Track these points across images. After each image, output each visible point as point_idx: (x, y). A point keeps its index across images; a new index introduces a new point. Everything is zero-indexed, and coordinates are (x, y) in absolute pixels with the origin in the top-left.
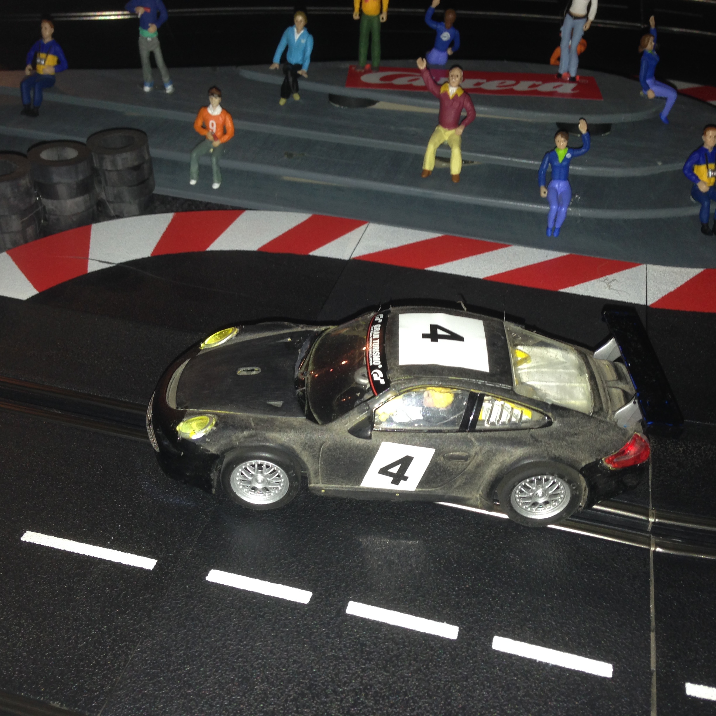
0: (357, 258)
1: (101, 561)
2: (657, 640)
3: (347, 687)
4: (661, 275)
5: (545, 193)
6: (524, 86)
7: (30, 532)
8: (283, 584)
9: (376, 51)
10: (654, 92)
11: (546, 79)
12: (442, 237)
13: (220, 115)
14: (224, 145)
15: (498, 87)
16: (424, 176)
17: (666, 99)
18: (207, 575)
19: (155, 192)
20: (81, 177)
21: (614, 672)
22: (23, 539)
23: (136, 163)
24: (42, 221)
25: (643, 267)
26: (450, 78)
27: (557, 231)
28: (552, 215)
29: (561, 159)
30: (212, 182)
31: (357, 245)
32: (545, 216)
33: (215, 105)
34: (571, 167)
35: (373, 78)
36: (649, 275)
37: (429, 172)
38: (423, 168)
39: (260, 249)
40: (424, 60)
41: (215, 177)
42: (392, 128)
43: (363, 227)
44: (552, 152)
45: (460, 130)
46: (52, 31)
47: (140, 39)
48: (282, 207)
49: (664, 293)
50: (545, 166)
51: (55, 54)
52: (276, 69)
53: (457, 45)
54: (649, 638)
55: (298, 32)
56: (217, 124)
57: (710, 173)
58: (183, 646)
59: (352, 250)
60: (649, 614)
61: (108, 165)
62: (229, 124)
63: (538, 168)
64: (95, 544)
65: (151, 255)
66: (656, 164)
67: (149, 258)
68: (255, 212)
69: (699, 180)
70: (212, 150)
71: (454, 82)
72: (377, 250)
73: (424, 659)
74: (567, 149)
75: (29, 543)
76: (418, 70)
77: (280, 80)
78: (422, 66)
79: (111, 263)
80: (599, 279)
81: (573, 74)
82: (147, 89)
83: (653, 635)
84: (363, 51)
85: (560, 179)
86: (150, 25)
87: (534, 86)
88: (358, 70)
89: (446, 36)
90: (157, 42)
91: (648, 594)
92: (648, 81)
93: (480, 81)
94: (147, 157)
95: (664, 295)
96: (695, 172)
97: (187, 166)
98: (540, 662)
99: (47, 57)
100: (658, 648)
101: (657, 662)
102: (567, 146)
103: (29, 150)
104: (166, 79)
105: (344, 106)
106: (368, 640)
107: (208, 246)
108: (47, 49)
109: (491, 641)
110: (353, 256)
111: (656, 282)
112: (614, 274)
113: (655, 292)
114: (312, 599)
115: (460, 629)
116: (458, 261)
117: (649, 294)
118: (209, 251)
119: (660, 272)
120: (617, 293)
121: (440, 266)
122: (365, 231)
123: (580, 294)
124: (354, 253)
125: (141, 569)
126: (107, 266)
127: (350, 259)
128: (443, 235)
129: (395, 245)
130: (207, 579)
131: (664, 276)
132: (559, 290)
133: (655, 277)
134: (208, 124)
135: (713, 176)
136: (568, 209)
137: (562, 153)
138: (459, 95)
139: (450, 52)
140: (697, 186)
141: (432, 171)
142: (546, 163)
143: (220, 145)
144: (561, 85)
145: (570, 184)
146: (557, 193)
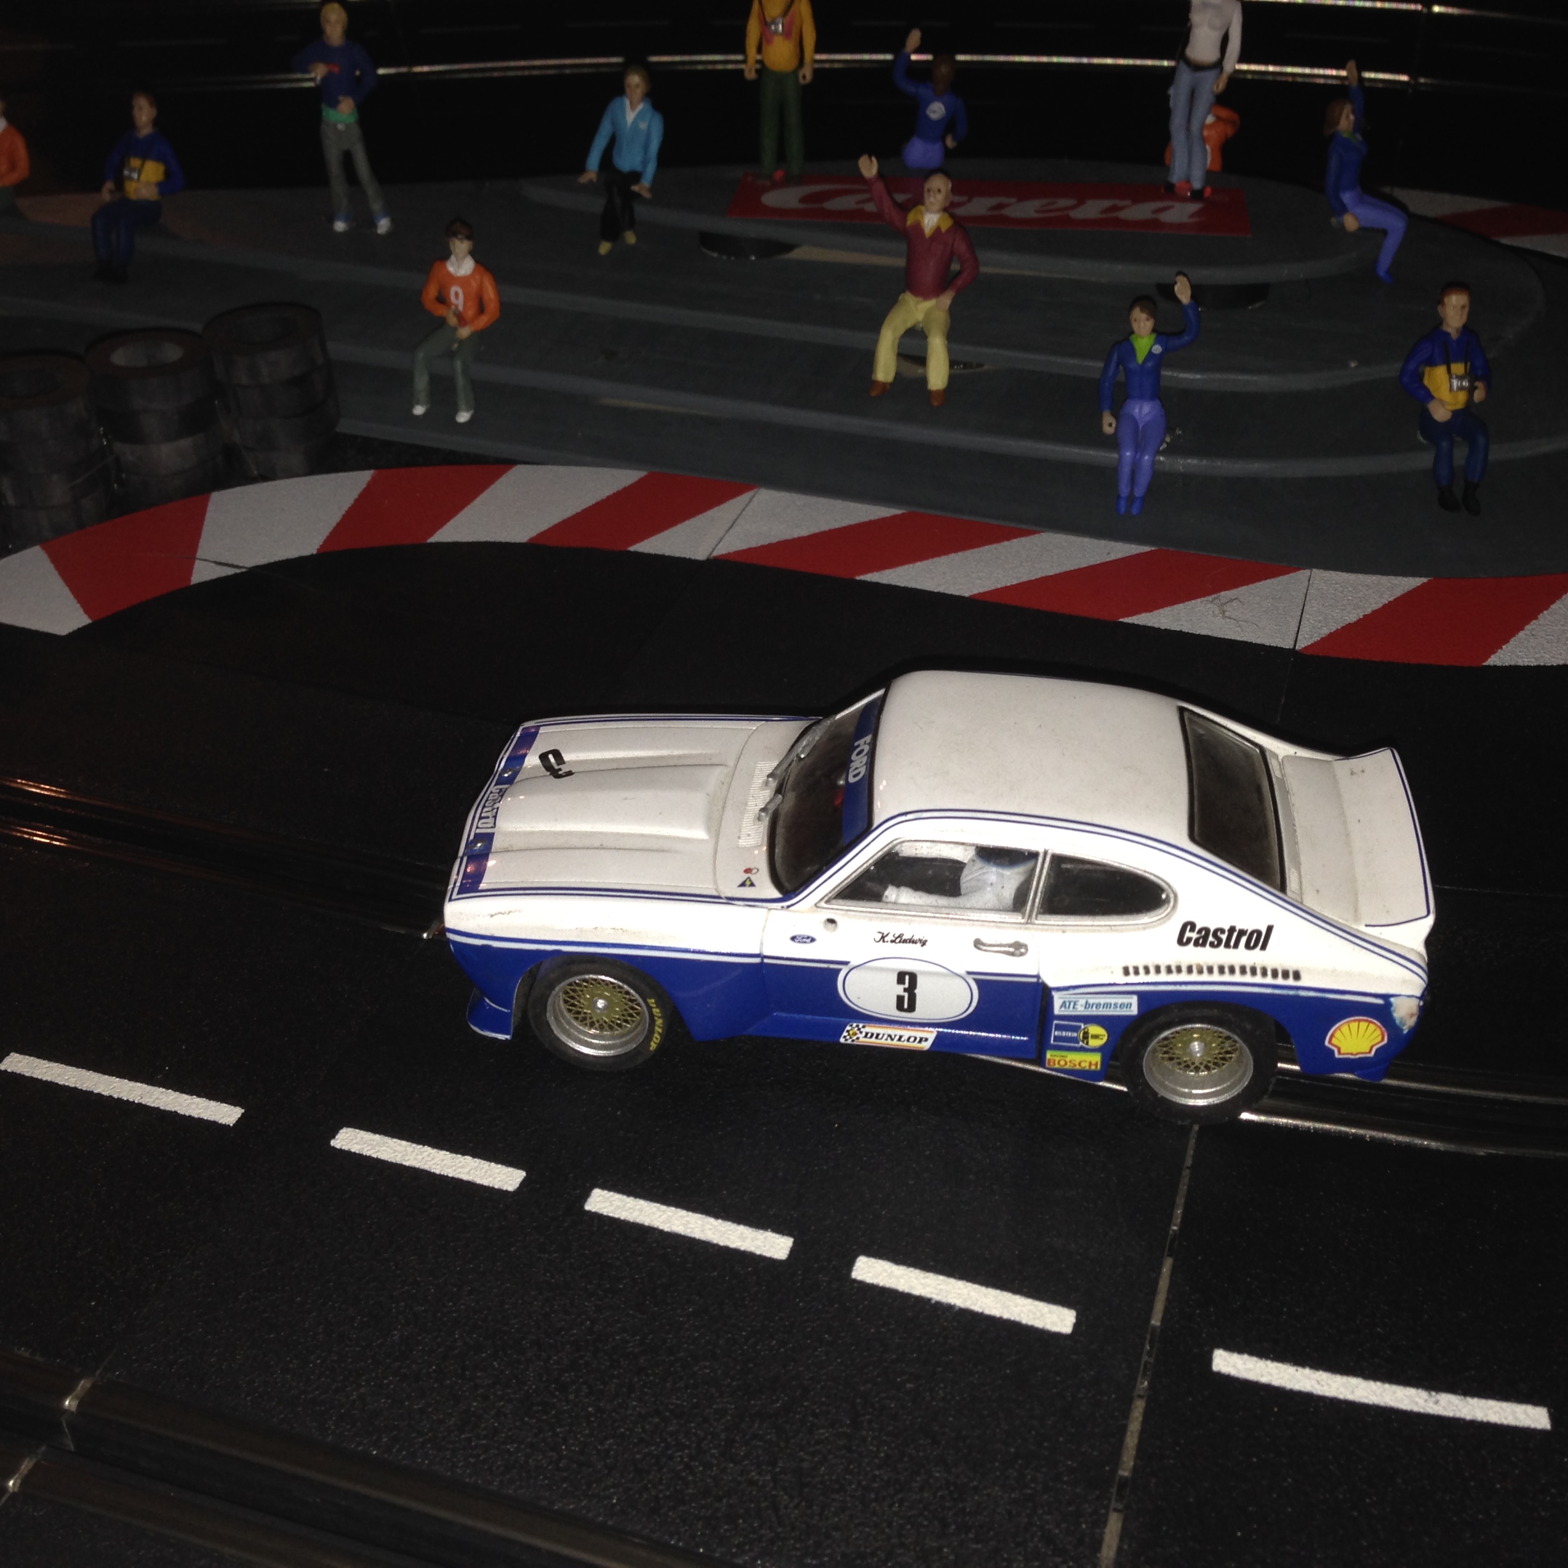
0: (722, 555)
1: (141, 1108)
2: (1175, 1271)
3: (563, 1337)
4: (1336, 589)
5: (1110, 425)
6: (1092, 209)
7: (17, 1055)
8: (474, 1156)
9: (795, 145)
10: (1356, 217)
11: (1139, 195)
12: (903, 514)
13: (472, 275)
14: (480, 336)
15: (1038, 211)
16: (873, 394)
17: (1385, 232)
18: (334, 1137)
19: (339, 429)
20: (187, 400)
21: (1076, 1326)
23: (297, 372)
24: (115, 486)
25: (1304, 574)
26: (926, 194)
27: (1137, 503)
28: (1126, 470)
29: (1141, 356)
30: (456, 411)
31: (727, 531)
33: (460, 256)
34: (1164, 373)
35: (788, 198)
36: (1311, 591)
37: (884, 384)
38: (873, 377)
39: (531, 539)
40: (874, 159)
41: (462, 399)
43: (746, 497)
44: (1125, 345)
45: (946, 300)
46: (154, 113)
47: (323, 127)
48: (588, 459)
49: (1334, 627)
50: (1111, 374)
51: (158, 159)
52: (591, 181)
53: (962, 126)
54: (1160, 1268)
55: (633, 107)
56: (465, 294)
57: (1455, 382)
58: (269, 1259)
59: (715, 542)
60: (1170, 1224)
61: (241, 376)
62: (490, 293)
64: (133, 1078)
65: (318, 550)
66: (1348, 367)
67: (312, 555)
68: (535, 467)
69: (1432, 397)
70: (456, 346)
71: (932, 203)
72: (766, 542)
73: (717, 1292)
74: (1153, 336)
75: (13, 1074)
76: (863, 180)
77: (596, 205)
78: (869, 170)
79: (237, 567)
80: (1205, 599)
81: (1197, 185)
82: (340, 226)
83: (1169, 1263)
84: (768, 143)
85: (1142, 397)
86: (341, 98)
87: (1115, 208)
88: (760, 183)
89: (936, 110)
90: (356, 132)
91: (1175, 1188)
92: (1347, 197)
93: (1004, 200)
94: (320, 360)
95: (1333, 629)
96: (1426, 382)
98: (938, 1303)
99: (143, 165)
100: (1173, 1284)
101: (1166, 1310)
103: (90, 346)
104: (376, 206)
105: (729, 255)
106: (617, 1258)
107: (431, 534)
108: (146, 151)
109: (851, 1264)
110: (715, 554)
111: (1323, 604)
112: (1240, 588)
113: (1316, 623)
114: (523, 1184)
115: (794, 1243)
116: (926, 562)
117: (1305, 627)
118: (431, 543)
119: (1336, 584)
120: (1236, 627)
121: (887, 572)
122: (747, 505)
123: (1163, 628)
124: (719, 547)
125: (214, 1124)
126: (230, 571)
127: (708, 560)
128: (904, 511)
129: (803, 532)
130: (333, 1143)
131: (1342, 592)
132: (1121, 620)
133: (1323, 594)
134: (449, 293)
135: (1461, 388)
136: (1157, 458)
137: (1144, 343)
138: (943, 229)
139: (950, 142)
140: (1427, 410)
141: (891, 384)
142: (1113, 365)
143: (473, 335)
144: (1172, 207)
145: (1163, 406)
146: (1136, 424)
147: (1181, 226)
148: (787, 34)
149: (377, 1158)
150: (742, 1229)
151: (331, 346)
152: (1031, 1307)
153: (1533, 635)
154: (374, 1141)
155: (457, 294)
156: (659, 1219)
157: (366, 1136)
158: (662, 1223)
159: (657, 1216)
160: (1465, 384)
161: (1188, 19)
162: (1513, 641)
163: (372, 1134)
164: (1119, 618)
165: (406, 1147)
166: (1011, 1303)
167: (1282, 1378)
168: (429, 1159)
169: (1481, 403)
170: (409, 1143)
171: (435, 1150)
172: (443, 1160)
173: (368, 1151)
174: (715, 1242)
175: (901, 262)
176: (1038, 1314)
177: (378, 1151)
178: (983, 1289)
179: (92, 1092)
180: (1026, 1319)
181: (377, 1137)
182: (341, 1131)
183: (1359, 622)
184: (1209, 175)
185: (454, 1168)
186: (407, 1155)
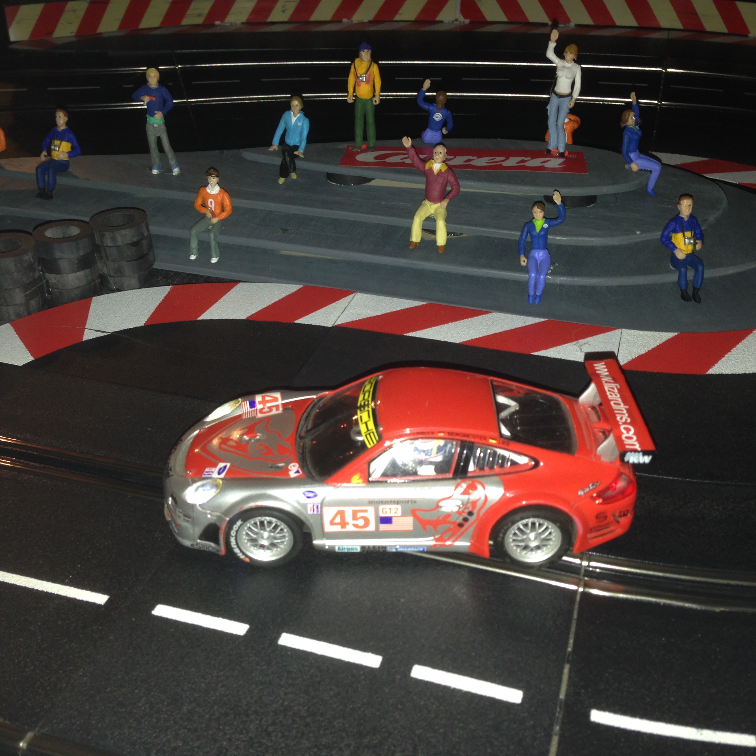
0: (340, 324)
1: (58, 597)
2: (570, 670)
3: (268, 708)
4: (634, 338)
5: (524, 261)
6: (512, 161)
8: (223, 618)
9: (372, 132)
10: (637, 165)
11: (535, 155)
12: (426, 304)
13: (218, 194)
14: (223, 222)
15: (486, 163)
16: (411, 248)
17: (651, 172)
18: (153, 610)
19: (155, 267)
20: (82, 253)
21: (523, 699)
23: (135, 239)
24: (46, 294)
25: (618, 331)
26: (434, 155)
27: (538, 299)
28: (532, 283)
29: (538, 229)
30: (211, 257)
31: (342, 313)
33: (213, 184)
34: (549, 237)
35: (369, 157)
36: (623, 339)
37: (416, 243)
38: (411, 240)
39: (248, 318)
40: (409, 138)
41: (213, 252)
42: (383, 203)
43: (350, 297)
44: (530, 224)
45: (445, 203)
46: (66, 119)
47: (147, 125)
48: (275, 279)
50: (524, 237)
51: (68, 141)
52: (275, 149)
53: (450, 124)
54: (563, 669)
55: (295, 117)
56: (215, 203)
57: (687, 240)
58: (122, 671)
59: (336, 318)
60: (566, 648)
61: (108, 242)
62: (227, 202)
63: (518, 239)
64: (55, 581)
65: (144, 324)
66: (636, 234)
67: (142, 326)
68: (249, 283)
69: (676, 248)
70: (211, 227)
71: (437, 159)
72: (360, 318)
74: (544, 219)
76: (404, 149)
77: (278, 161)
78: (408, 144)
79: (105, 332)
80: (571, 343)
81: (562, 150)
82: (155, 172)
83: (567, 666)
84: (359, 132)
85: (539, 248)
87: (523, 161)
88: (355, 150)
89: (438, 117)
90: (163, 127)
91: (568, 629)
92: (632, 155)
93: (471, 158)
94: (146, 234)
95: (634, 357)
96: (673, 241)
98: (454, 690)
99: (61, 144)
100: (570, 677)
101: (567, 690)
102: (544, 217)
103: (35, 228)
104: (173, 162)
105: (341, 184)
106: (295, 668)
107: (199, 316)
108: (62, 137)
109: (410, 669)
110: (336, 324)
111: (629, 345)
112: (588, 338)
114: (248, 631)
115: (383, 659)
116: (437, 327)
117: (620, 356)
118: (200, 320)
119: (634, 336)
121: (419, 332)
122: (351, 301)
123: (552, 357)
124: (338, 320)
125: (94, 604)
126: (102, 334)
127: (333, 326)
129: (379, 314)
130: (153, 612)
131: (637, 340)
132: (532, 353)
133: (628, 341)
134: (208, 202)
135: (690, 243)
136: (547, 277)
137: (540, 223)
138: (443, 171)
139: (444, 131)
140: (674, 254)
141: (419, 243)
142: (525, 233)
143: (218, 222)
144: (550, 160)
145: (549, 253)
146: (537, 261)
147: (554, 169)
148: (367, 82)
149: (175, 620)
150: (356, 652)
151: (151, 227)
152: (500, 690)
153: (729, 359)
154: (174, 611)
155: (211, 202)
156: (315, 648)
157: (171, 609)
158: (316, 650)
159: (314, 646)
160: (692, 241)
161: (556, 74)
162: (720, 362)
164: (531, 353)
165: (191, 614)
166: (489, 688)
167: (626, 724)
168: (202, 620)
169: (700, 250)
171: (204, 615)
172: (208, 620)
173: (170, 616)
174: (343, 659)
175: (423, 186)
176: (504, 693)
177: (176, 616)
178: (477, 681)
179: (34, 589)
180: (497, 696)
181: (174, 609)
182: (157, 606)
183: (646, 354)
184: (567, 145)
185: (213, 624)
186: (189, 618)
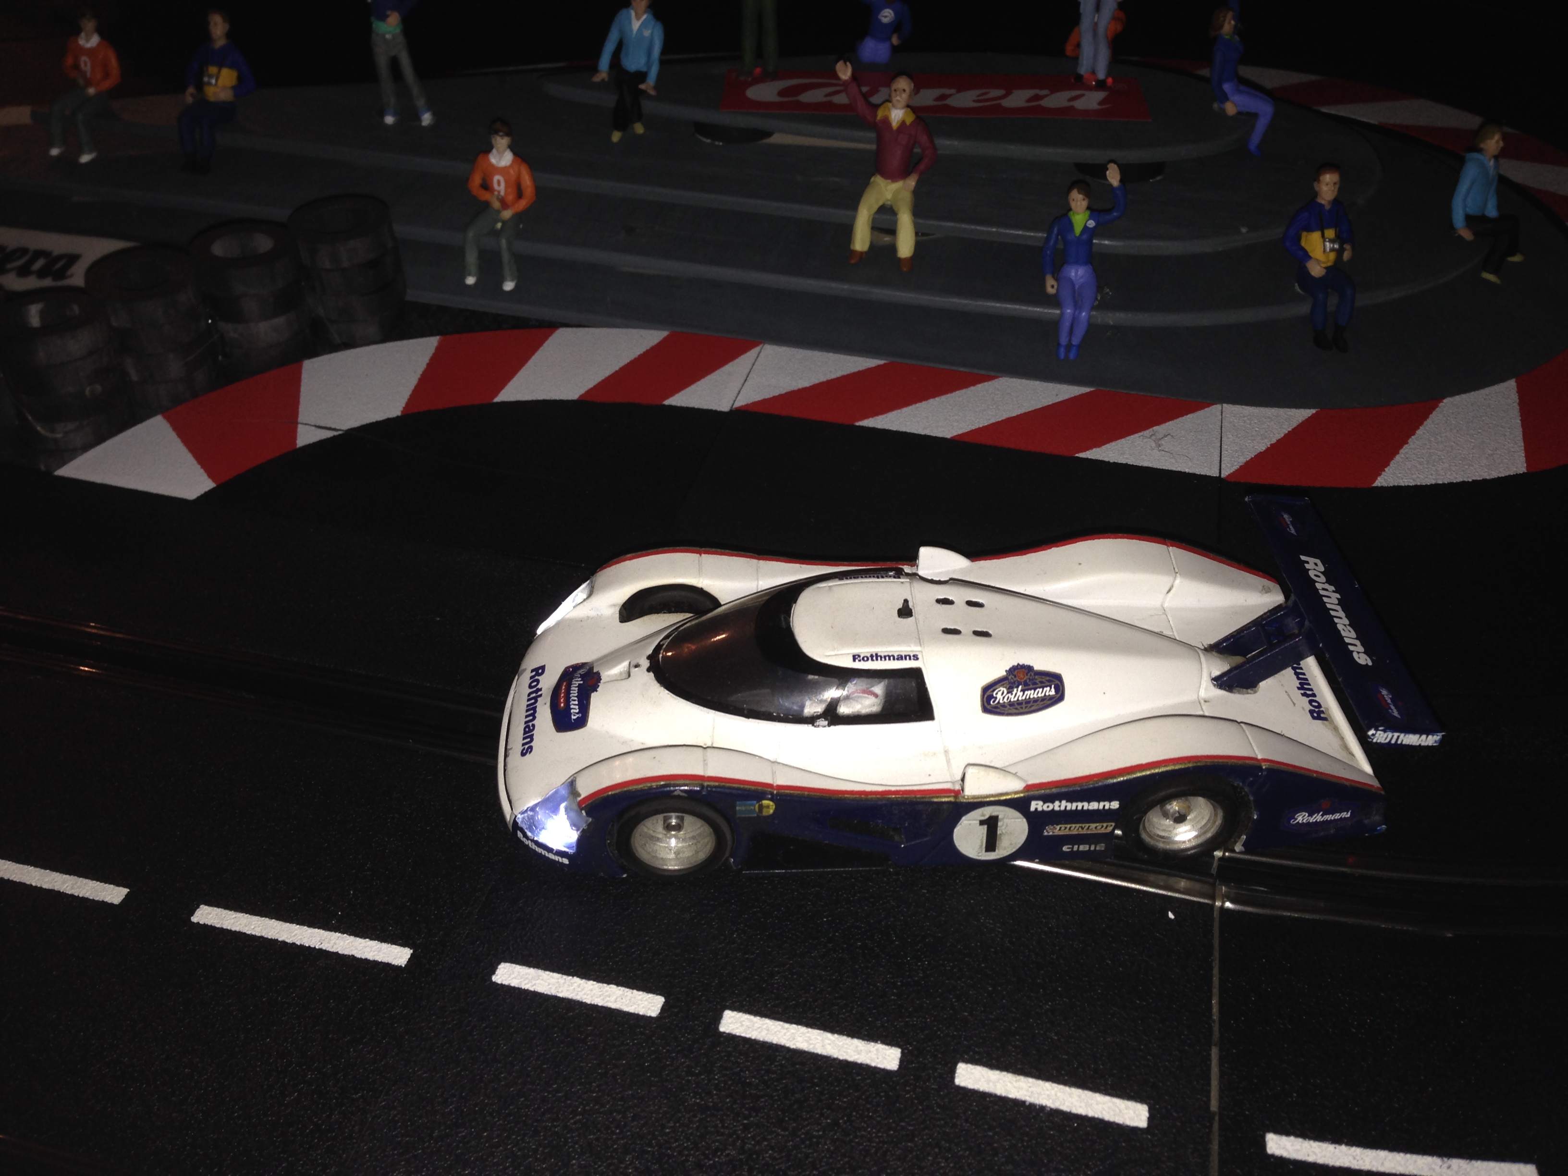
0: (742, 406)
1: (322, 954)
2: (1221, 1060)
3: (719, 1157)
4: (1245, 422)
5: (1053, 287)
6: (1018, 99)
7: (207, 907)
8: (618, 984)
9: (771, 43)
10: (1236, 105)
12: (885, 364)
13: (511, 166)
15: (974, 101)
16: (853, 262)
18: (494, 973)
19: (408, 298)
20: (280, 284)
21: (1150, 1119)
22: (194, 919)
23: (372, 256)
24: (220, 357)
25: (1216, 408)
26: (893, 94)
28: (1066, 325)
29: (1078, 229)
30: (502, 280)
31: (743, 385)
32: (1054, 325)
33: (501, 149)
34: (1095, 242)
35: (766, 92)
36: (1225, 424)
37: (861, 253)
38: (852, 247)
39: (581, 396)
40: (848, 64)
41: (507, 271)
43: (753, 353)
44: (1064, 218)
45: (911, 182)
46: (227, 27)
47: (374, 38)
48: (618, 321)
49: (1249, 456)
50: (1052, 243)
51: (231, 66)
52: (603, 80)
53: (907, 29)
54: (1208, 1058)
55: (638, 18)
56: (506, 182)
57: (1328, 244)
58: (454, 1096)
59: (735, 394)
60: (1210, 1015)
61: (325, 262)
62: (527, 181)
64: (311, 924)
65: (402, 412)
66: (1240, 232)
67: (398, 417)
68: (574, 330)
69: (1310, 258)
70: (499, 225)
71: (898, 101)
72: (776, 393)
73: (845, 1105)
74: (1088, 213)
75: (205, 926)
76: (839, 80)
77: (610, 100)
78: (845, 74)
79: (335, 430)
80: (1140, 434)
81: (1101, 75)
82: (389, 120)
83: (1215, 1052)
84: (749, 44)
85: (1077, 262)
87: (1037, 98)
88: (742, 78)
89: (887, 15)
90: (401, 39)
91: (1210, 982)
92: (1227, 87)
94: (390, 242)
95: (1248, 458)
96: (1303, 244)
97: (458, 253)
98: (1032, 1106)
99: (219, 72)
100: (1222, 1074)
101: (1221, 1099)
102: (1088, 208)
103: (192, 240)
104: (420, 103)
106: (754, 1077)
107: (496, 394)
108: (220, 59)
109: (952, 1071)
110: (738, 404)
111: (1237, 435)
112: (1167, 424)
113: (1234, 453)
114: (664, 1009)
115: (902, 1053)
116: (910, 408)
117: (1225, 457)
118: (497, 403)
119: (1244, 417)
120: (1171, 458)
121: (880, 418)
123: (1111, 461)
124: (738, 399)
125: (387, 966)
126: (329, 434)
127: (731, 410)
128: (885, 362)
129: (806, 384)
130: (494, 978)
131: (1250, 424)
132: (1077, 455)
133: (1235, 426)
134: (492, 181)
135: (1332, 250)
136: (1092, 313)
137: (1081, 219)
138: (908, 123)
139: (895, 40)
140: (1305, 267)
141: (866, 252)
142: (1054, 236)
143: (513, 216)
144: (1082, 96)
145: (1094, 270)
146: (1073, 285)
147: (1092, 113)
149: (534, 991)
150: (857, 1042)
151: (397, 227)
152: (1110, 1104)
153: (1407, 458)
154: (529, 975)
156: (784, 1037)
157: (521, 970)
158: (788, 1040)
159: (782, 1034)
160: (1336, 246)
162: (1393, 464)
163: (527, 968)
164: (1075, 454)
165: (558, 979)
166: (1093, 1102)
167: (1325, 1157)
168: (580, 989)
169: (1347, 260)
170: (560, 975)
171: (584, 980)
172: (591, 990)
173: (525, 984)
174: (835, 1056)
175: (871, 147)
176: (1118, 1111)
177: (535, 984)
178: (1067, 1089)
179: (277, 940)
180: (1108, 1116)
181: (532, 971)
182: (500, 967)
183: (1268, 451)
185: (602, 997)
186: (560, 987)
